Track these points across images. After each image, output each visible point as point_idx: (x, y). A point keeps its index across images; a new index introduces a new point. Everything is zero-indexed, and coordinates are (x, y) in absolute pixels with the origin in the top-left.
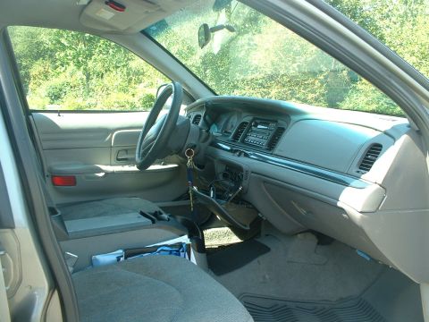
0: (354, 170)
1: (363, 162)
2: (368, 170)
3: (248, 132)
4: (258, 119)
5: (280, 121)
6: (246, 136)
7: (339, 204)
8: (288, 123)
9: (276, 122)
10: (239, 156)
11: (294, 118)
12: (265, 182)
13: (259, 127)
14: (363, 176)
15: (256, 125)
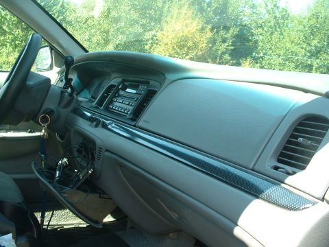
0: (268, 163)
1: (285, 148)
2: (303, 168)
3: (114, 96)
4: (128, 81)
5: (151, 82)
6: (111, 102)
7: (237, 232)
8: (161, 84)
9: (148, 83)
10: (97, 126)
11: (170, 77)
12: (122, 166)
13: (128, 90)
14: (290, 180)
15: (124, 89)
